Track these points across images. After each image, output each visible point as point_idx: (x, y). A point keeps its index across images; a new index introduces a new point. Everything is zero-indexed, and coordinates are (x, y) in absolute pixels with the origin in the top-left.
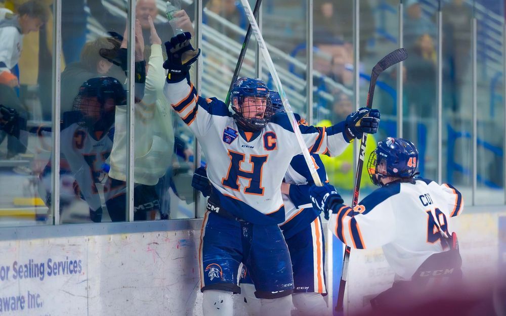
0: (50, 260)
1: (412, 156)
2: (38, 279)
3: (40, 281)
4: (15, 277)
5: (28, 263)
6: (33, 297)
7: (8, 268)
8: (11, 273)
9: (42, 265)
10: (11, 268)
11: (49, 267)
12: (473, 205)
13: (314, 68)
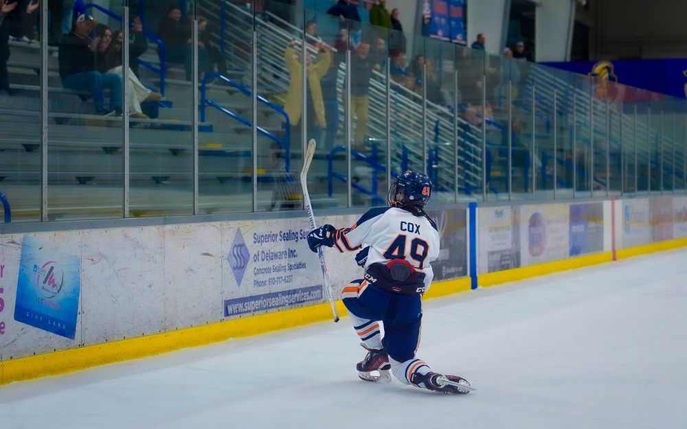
0: (301, 230)
1: (427, 186)
2: (294, 241)
3: (295, 243)
4: (281, 240)
5: (288, 232)
6: (292, 251)
7: (277, 235)
8: (279, 237)
9: (297, 233)
10: (279, 235)
11: (301, 234)
12: (554, 198)
13: (459, 116)
